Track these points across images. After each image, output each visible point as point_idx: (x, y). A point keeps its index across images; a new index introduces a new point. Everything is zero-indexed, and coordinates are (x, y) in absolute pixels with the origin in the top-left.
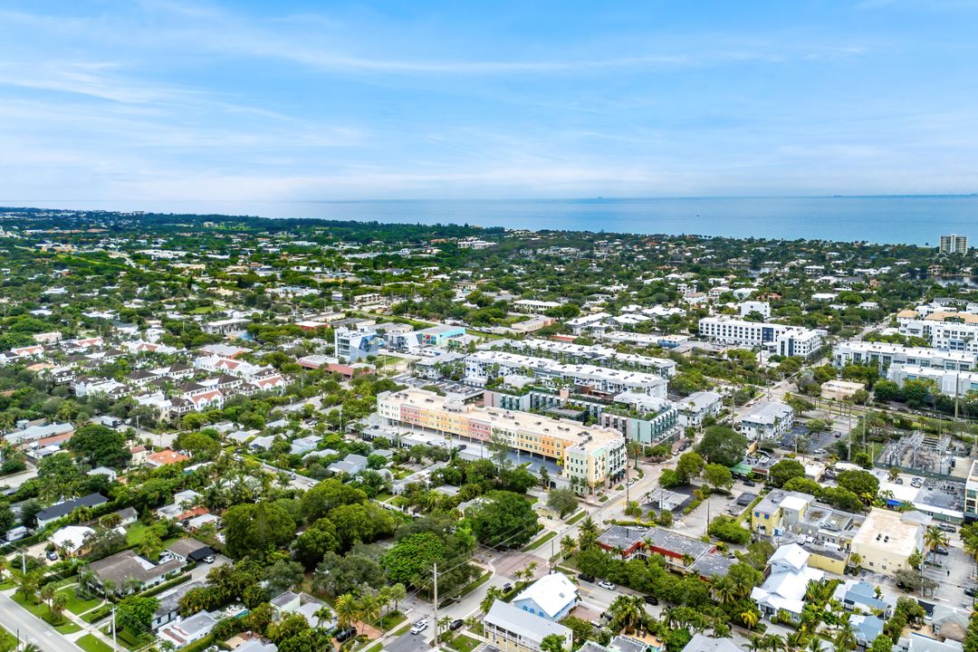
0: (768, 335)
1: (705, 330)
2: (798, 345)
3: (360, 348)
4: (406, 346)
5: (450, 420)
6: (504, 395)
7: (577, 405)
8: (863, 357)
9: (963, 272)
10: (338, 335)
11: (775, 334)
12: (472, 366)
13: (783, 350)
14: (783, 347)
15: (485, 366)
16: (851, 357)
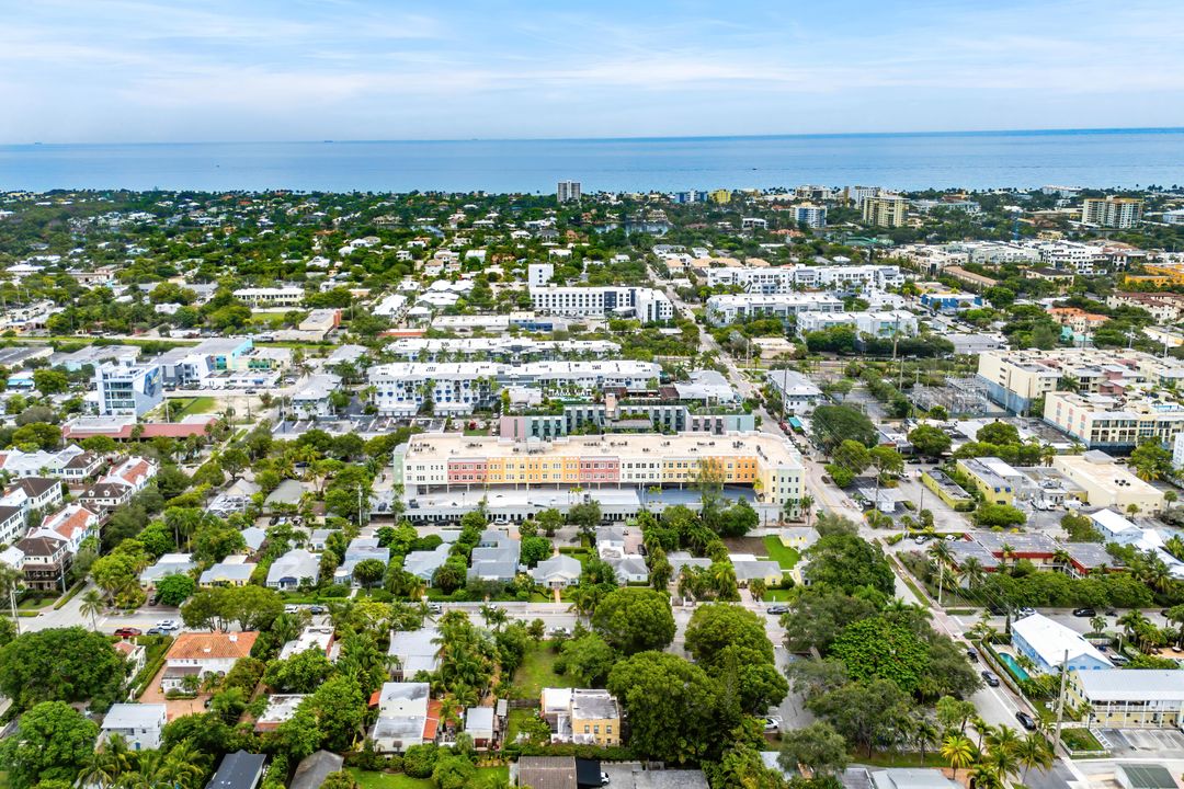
0: (610, 300)
1: (537, 303)
2: (663, 306)
3: (145, 393)
4: (195, 378)
5: (545, 466)
6: (536, 418)
7: (640, 413)
8: (747, 312)
9: (609, 218)
10: (105, 376)
11: (618, 298)
12: (385, 389)
13: (650, 314)
14: (650, 311)
15: (409, 387)
16: (735, 312)
